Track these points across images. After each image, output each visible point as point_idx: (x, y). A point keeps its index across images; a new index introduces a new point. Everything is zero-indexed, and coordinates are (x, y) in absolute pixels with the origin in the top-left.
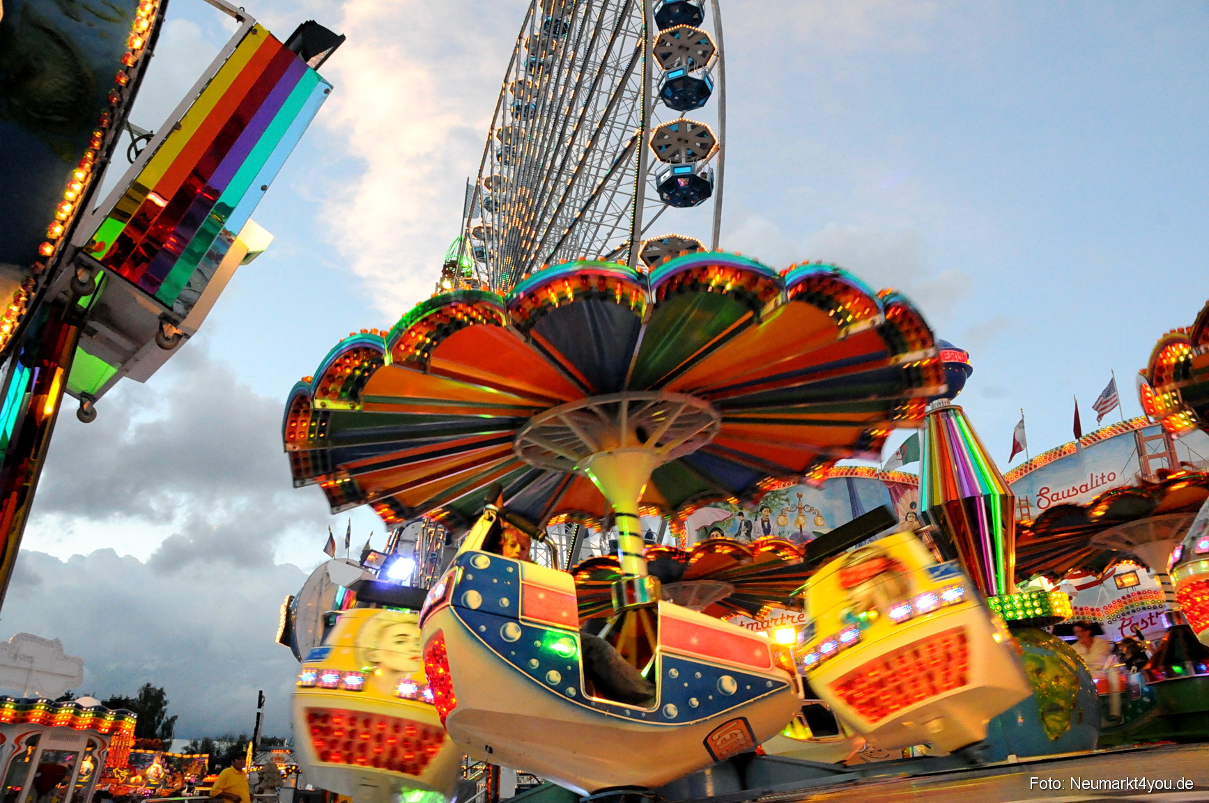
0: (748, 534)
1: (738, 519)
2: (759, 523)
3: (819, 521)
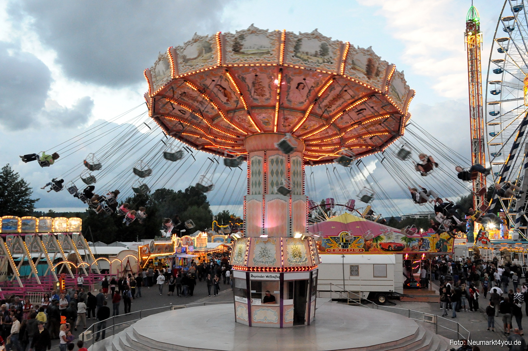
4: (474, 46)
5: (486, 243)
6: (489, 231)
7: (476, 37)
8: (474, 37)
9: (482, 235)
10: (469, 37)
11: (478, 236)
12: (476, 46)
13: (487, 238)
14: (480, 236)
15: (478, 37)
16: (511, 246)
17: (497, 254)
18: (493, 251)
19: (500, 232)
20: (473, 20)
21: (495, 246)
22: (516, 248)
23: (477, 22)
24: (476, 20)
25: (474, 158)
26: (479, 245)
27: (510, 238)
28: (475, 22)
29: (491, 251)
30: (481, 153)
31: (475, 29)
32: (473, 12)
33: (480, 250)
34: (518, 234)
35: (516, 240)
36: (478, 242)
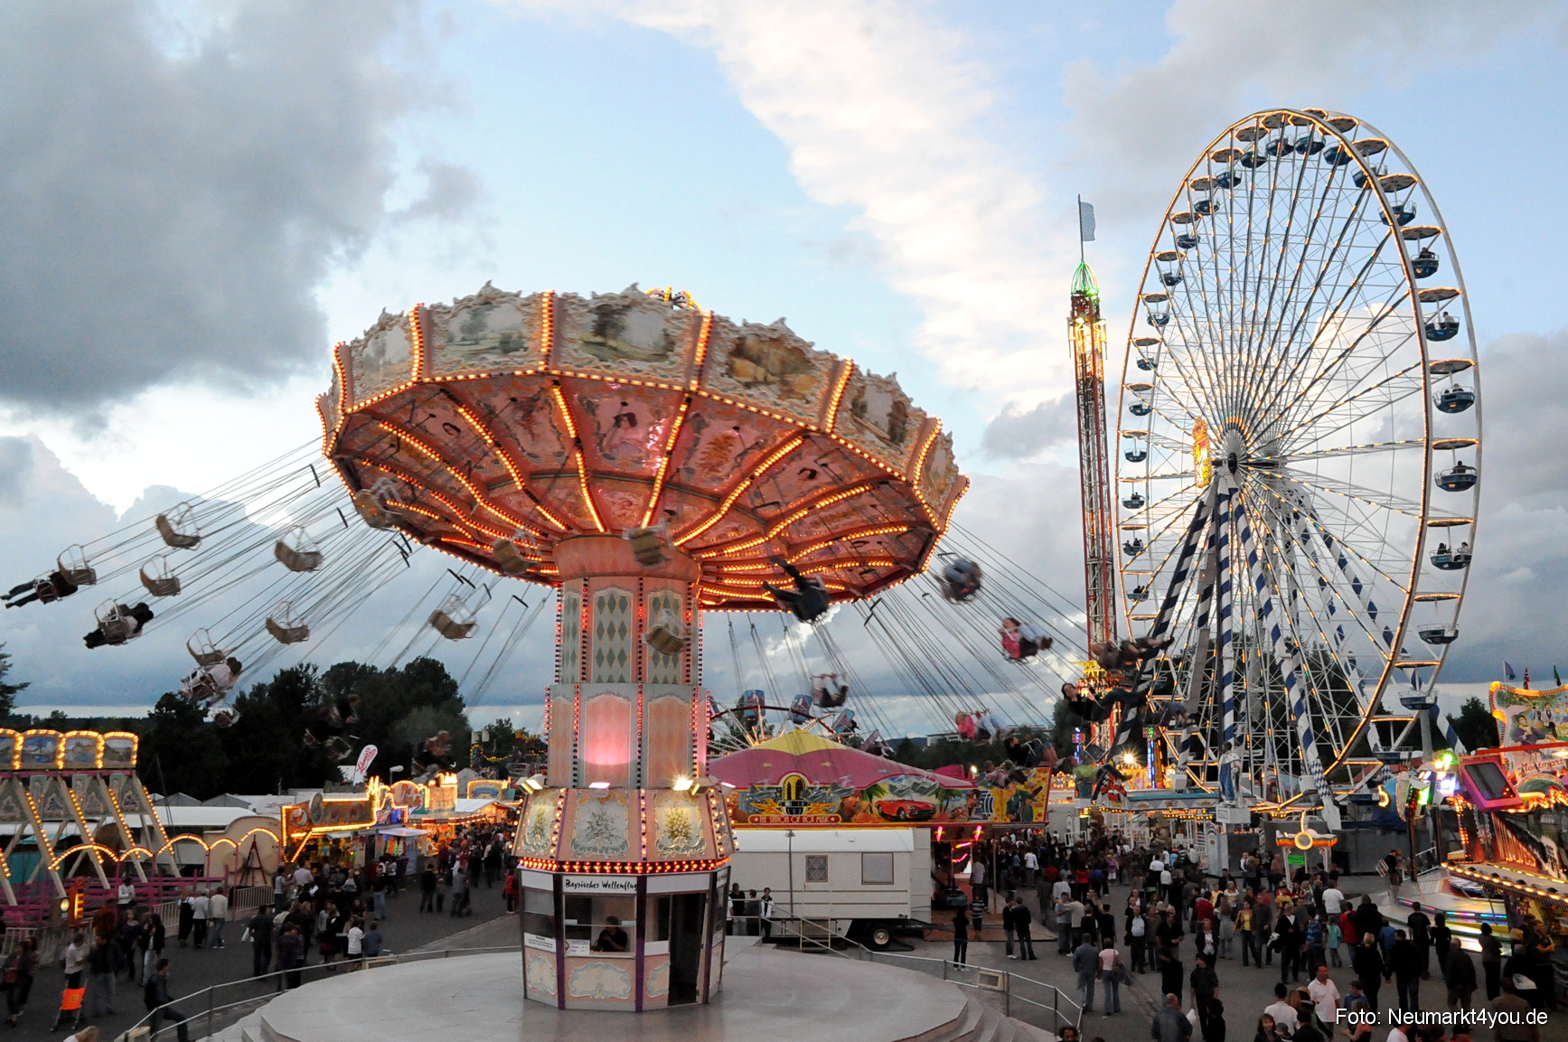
0: (1539, 719)
1: (1533, 711)
2: (1544, 713)
7: (1092, 329)
8: (1088, 328)
10: (1078, 329)
12: (1093, 350)
15: (1097, 329)
16: (1171, 805)
17: (1141, 823)
18: (1133, 817)
19: (1148, 773)
20: (1085, 292)
21: (1136, 806)
22: (1181, 809)
23: (1094, 298)
24: (1091, 291)
25: (1091, 602)
26: (1103, 802)
27: (1168, 786)
28: (1090, 296)
29: (1128, 816)
30: (1106, 591)
31: (1091, 311)
32: (1084, 275)
33: (1104, 814)
34: (1186, 777)
35: (1180, 792)
36: (1100, 795)
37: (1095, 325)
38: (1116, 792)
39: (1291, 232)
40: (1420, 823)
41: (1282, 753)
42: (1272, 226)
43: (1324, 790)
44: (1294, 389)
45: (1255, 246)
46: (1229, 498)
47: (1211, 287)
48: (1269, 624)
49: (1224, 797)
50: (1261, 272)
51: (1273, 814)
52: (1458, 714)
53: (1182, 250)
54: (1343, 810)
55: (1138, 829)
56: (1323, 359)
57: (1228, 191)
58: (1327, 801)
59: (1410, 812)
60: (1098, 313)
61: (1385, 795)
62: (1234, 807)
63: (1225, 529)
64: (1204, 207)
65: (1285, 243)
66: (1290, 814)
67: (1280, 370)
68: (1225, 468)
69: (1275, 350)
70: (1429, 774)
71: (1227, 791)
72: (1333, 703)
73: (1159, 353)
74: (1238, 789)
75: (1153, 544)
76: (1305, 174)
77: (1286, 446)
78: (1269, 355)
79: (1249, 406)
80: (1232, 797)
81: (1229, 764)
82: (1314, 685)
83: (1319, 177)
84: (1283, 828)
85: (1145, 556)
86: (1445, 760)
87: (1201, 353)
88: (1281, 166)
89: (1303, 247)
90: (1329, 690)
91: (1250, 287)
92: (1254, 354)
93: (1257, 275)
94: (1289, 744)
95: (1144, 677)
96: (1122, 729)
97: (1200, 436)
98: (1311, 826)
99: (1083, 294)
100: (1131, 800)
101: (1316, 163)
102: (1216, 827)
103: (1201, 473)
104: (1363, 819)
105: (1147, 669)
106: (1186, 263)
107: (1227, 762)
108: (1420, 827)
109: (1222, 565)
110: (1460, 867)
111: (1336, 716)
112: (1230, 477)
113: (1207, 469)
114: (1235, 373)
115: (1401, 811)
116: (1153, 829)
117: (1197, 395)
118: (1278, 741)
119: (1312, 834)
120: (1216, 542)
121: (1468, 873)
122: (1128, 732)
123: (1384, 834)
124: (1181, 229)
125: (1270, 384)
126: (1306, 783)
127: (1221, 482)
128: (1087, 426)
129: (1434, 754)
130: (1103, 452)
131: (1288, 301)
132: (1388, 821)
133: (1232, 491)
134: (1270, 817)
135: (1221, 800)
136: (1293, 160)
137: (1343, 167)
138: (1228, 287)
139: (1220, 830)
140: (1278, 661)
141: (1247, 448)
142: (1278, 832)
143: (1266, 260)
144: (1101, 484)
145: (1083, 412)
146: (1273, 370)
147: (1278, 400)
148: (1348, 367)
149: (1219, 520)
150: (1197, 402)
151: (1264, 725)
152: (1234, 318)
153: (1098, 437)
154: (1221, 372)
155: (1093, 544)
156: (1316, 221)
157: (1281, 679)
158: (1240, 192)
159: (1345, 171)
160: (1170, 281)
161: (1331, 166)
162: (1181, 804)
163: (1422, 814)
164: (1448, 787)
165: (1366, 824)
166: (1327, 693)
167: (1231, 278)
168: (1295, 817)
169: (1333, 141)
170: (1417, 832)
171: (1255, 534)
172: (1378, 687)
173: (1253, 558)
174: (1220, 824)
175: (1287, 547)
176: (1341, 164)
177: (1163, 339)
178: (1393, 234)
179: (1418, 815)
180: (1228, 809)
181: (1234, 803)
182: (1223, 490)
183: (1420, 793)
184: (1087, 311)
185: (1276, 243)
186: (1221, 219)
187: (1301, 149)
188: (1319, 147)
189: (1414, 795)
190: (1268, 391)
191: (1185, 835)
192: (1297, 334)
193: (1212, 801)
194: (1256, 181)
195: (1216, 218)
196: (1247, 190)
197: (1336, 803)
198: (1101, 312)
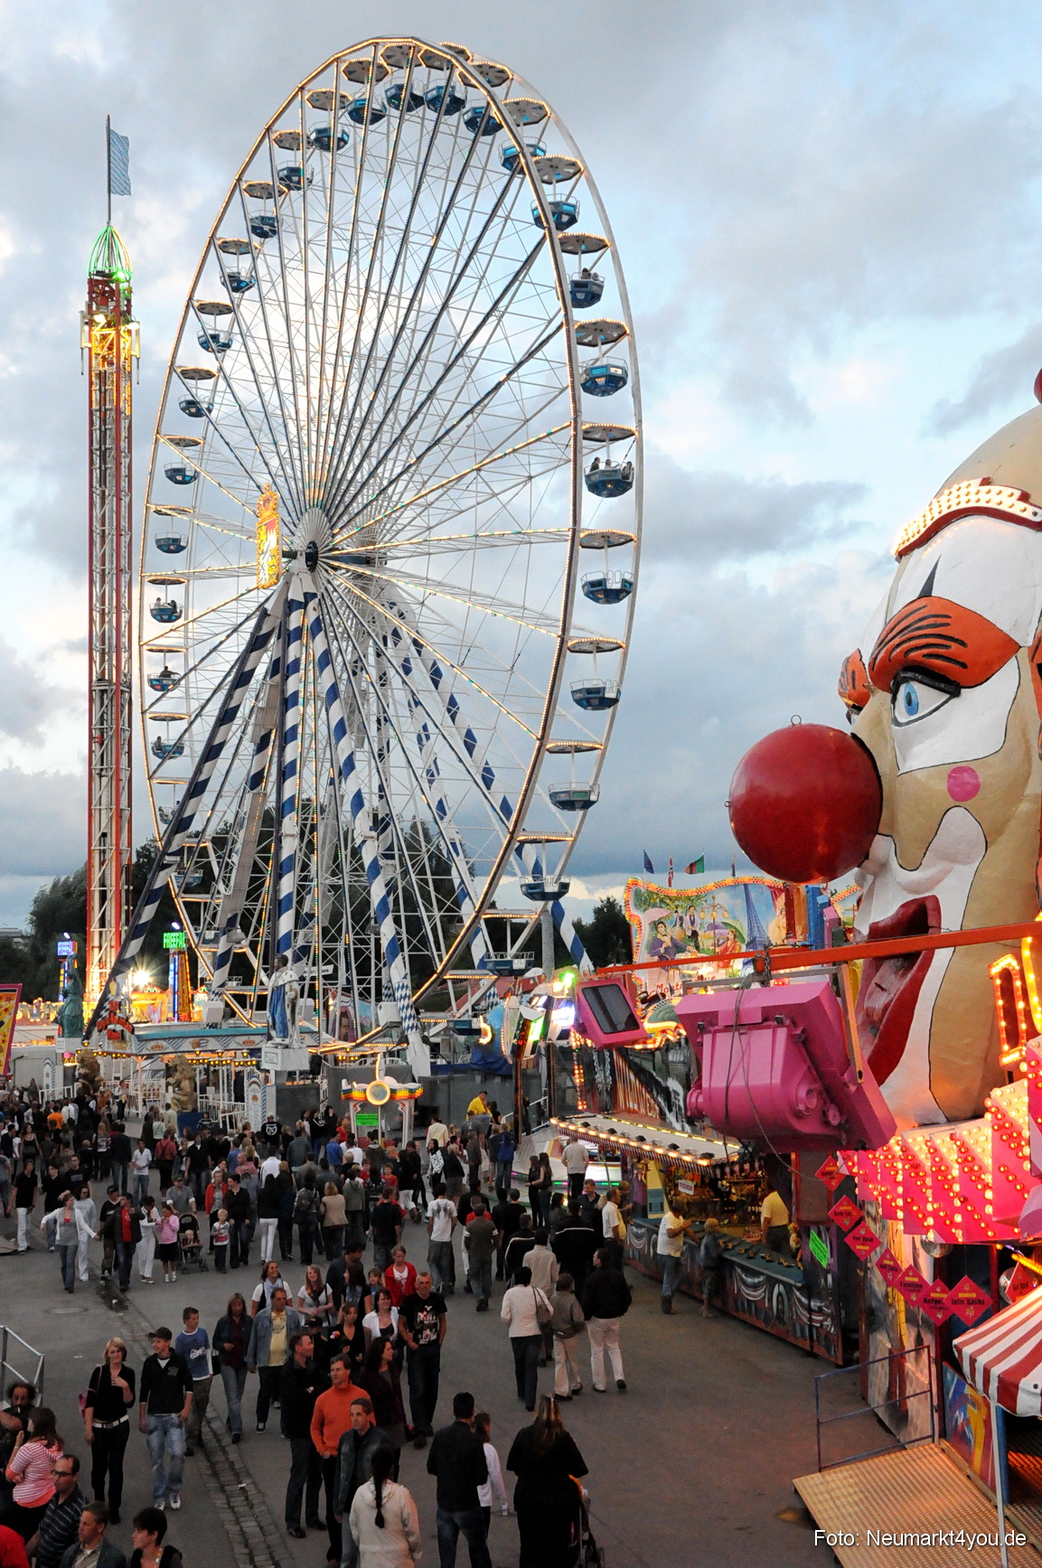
0: (681, 925)
1: (675, 915)
2: (688, 917)
3: (726, 915)
4: (111, 363)
5: (123, 1038)
6: (133, 997)
7: (118, 335)
8: (112, 332)
9: (110, 1014)
10: (97, 332)
11: (97, 1013)
12: (118, 367)
13: (125, 1021)
14: (104, 1014)
15: (125, 335)
16: (198, 1045)
17: (155, 1072)
18: (144, 1063)
19: (166, 1000)
20: (110, 275)
21: (148, 1048)
22: (213, 1051)
23: (123, 286)
24: (120, 275)
25: (95, 747)
26: (99, 1042)
27: (196, 1017)
28: (118, 282)
29: (135, 1063)
30: (119, 731)
31: (117, 306)
32: (111, 248)
33: (100, 1061)
34: (222, 1005)
35: (213, 1026)
36: (95, 1033)
37: (123, 328)
38: (119, 1028)
39: (413, 227)
40: (531, 1066)
41: (363, 969)
42: (387, 215)
43: (411, 1022)
44: (403, 456)
45: (362, 243)
46: (304, 606)
47: (296, 297)
48: (349, 788)
49: (273, 1033)
50: (368, 281)
51: (340, 1055)
52: (589, 920)
53: (256, 240)
54: (435, 1049)
55: (150, 1081)
56: (445, 418)
57: (329, 155)
58: (414, 1037)
59: (518, 1050)
60: (129, 311)
61: (488, 1028)
62: (287, 1047)
63: (294, 651)
64: (293, 178)
65: (404, 241)
66: (363, 1056)
67: (385, 428)
68: (300, 563)
69: (381, 396)
70: (544, 999)
71: (278, 1025)
72: (433, 894)
73: (214, 391)
74: (293, 1023)
75: (192, 675)
76: (436, 142)
77: (388, 537)
78: (372, 403)
79: (339, 476)
80: (285, 1033)
81: (284, 986)
82: (411, 870)
83: (457, 149)
84: (354, 1076)
85: (177, 693)
86: (566, 981)
87: (275, 392)
88: (405, 126)
89: (428, 249)
90: (429, 877)
91: (352, 303)
92: (351, 401)
93: (363, 285)
94: (373, 956)
95: (168, 859)
96: (133, 935)
97: (268, 513)
98: (389, 1072)
99: (107, 277)
100: (140, 1038)
101: (454, 129)
102: (262, 1075)
103: (266, 568)
104: (460, 1062)
105: (174, 848)
106: (261, 256)
107: (281, 983)
108: (530, 1071)
109: (288, 702)
110: (572, 1123)
111: (437, 914)
112: (307, 577)
113: (275, 561)
114: (324, 427)
115: (506, 1050)
116: (171, 1080)
117: (267, 456)
118: (358, 953)
119: (390, 1082)
120: (280, 669)
121: (582, 1130)
122: (142, 939)
123: (485, 1079)
124: (259, 207)
125: (371, 445)
126: (386, 1012)
127: (295, 581)
128: (103, 481)
129: (554, 972)
130: (124, 523)
131: (403, 327)
132: (490, 1064)
133: (309, 597)
134: (336, 1061)
135: (270, 1038)
136: (423, 119)
137: (488, 139)
138: (321, 299)
139: (267, 1080)
140: (358, 842)
141: (334, 536)
142: (344, 1081)
143: (377, 264)
144: (119, 571)
145: (97, 461)
146: (375, 426)
147: (380, 470)
148: (477, 430)
149: (289, 637)
150: (267, 464)
151: (339, 931)
152: (327, 345)
153: (119, 500)
154: (303, 423)
155: (102, 661)
156: (447, 213)
157: (362, 866)
158: (346, 156)
159: (491, 145)
160: (236, 284)
161: (472, 135)
162: (213, 1044)
163: (532, 1053)
164: (564, 1017)
165: (463, 1069)
166: (426, 882)
167: (326, 286)
168: (369, 1061)
169: (476, 98)
170: (524, 1074)
171: (340, 659)
172: (489, 879)
173: (333, 693)
174: (268, 1071)
175: (381, 678)
176: (486, 133)
177: (221, 369)
178: (547, 243)
179: (528, 1053)
180: (279, 1051)
181: (287, 1041)
182: (296, 594)
183: (533, 1024)
184: (112, 305)
185: (392, 240)
186: (316, 197)
187: (434, 103)
188: (457, 104)
189: (524, 1026)
190: (365, 455)
191: (217, 1088)
192: (412, 378)
193: (257, 1039)
194: (368, 145)
195: (309, 193)
196: (355, 158)
197: (425, 1040)
198: (133, 310)
